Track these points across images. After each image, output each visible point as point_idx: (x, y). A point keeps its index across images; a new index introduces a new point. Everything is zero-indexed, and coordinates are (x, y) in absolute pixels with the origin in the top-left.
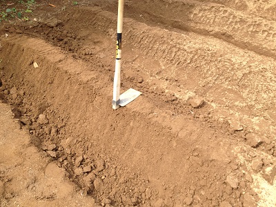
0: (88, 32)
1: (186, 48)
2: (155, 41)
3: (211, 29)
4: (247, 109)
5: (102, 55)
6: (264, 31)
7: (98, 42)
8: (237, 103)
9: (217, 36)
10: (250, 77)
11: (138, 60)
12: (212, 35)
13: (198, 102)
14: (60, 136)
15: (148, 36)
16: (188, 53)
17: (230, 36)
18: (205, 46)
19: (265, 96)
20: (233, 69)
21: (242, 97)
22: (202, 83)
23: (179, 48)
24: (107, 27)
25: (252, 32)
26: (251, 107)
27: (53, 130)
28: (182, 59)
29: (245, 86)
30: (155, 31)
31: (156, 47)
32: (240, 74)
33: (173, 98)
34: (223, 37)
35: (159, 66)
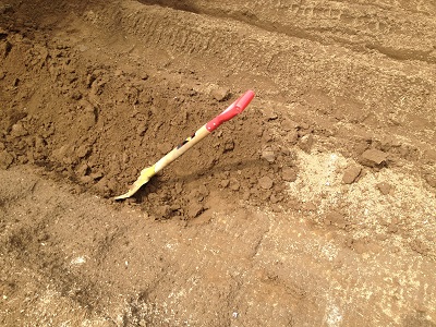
0: (55, 18)
1: (199, 29)
2: (157, 23)
3: (228, 8)
4: (280, 96)
5: (83, 48)
6: (295, 6)
7: (73, 31)
8: (268, 92)
9: (236, 17)
10: (281, 58)
11: (136, 50)
12: (231, 16)
13: (224, 94)
14: (49, 146)
15: (145, 17)
16: (203, 36)
17: (252, 16)
18: (224, 26)
19: (299, 79)
20: (259, 51)
21: (273, 84)
22: (224, 72)
23: (191, 31)
24: (84, 9)
25: (279, 8)
26: (284, 94)
27: (39, 140)
28: (196, 45)
29: (275, 71)
30: (154, 10)
31: (159, 30)
32: (268, 56)
33: (192, 93)
34: (245, 18)
35: (168, 56)
